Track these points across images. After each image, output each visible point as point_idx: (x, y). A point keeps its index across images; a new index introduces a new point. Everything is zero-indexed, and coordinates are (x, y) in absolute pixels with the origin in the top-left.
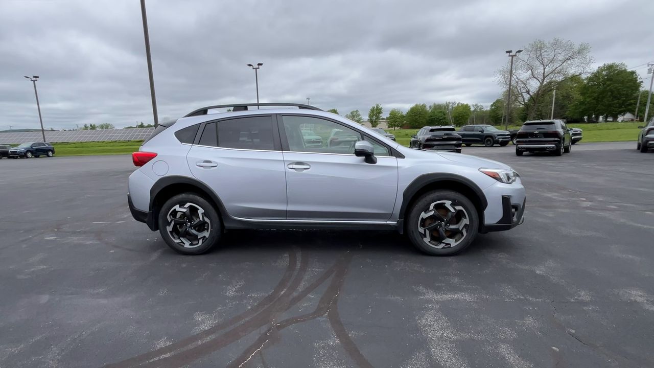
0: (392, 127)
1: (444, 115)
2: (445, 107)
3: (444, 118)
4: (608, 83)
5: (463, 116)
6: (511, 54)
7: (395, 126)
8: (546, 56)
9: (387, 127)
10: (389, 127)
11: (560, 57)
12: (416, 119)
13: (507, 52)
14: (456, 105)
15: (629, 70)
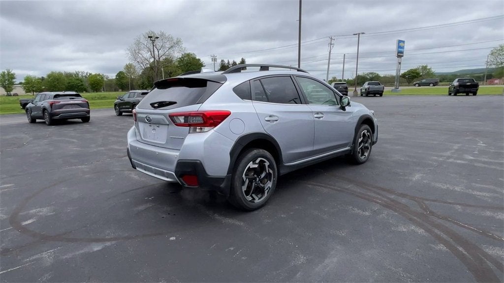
0: (30, 92)
1: (81, 82)
2: (75, 75)
3: (82, 85)
4: (189, 65)
5: (98, 84)
6: (152, 39)
7: (33, 91)
8: (158, 43)
9: (24, 92)
10: (27, 92)
11: (168, 45)
12: (55, 85)
13: (149, 37)
14: (85, 74)
15: (197, 58)
